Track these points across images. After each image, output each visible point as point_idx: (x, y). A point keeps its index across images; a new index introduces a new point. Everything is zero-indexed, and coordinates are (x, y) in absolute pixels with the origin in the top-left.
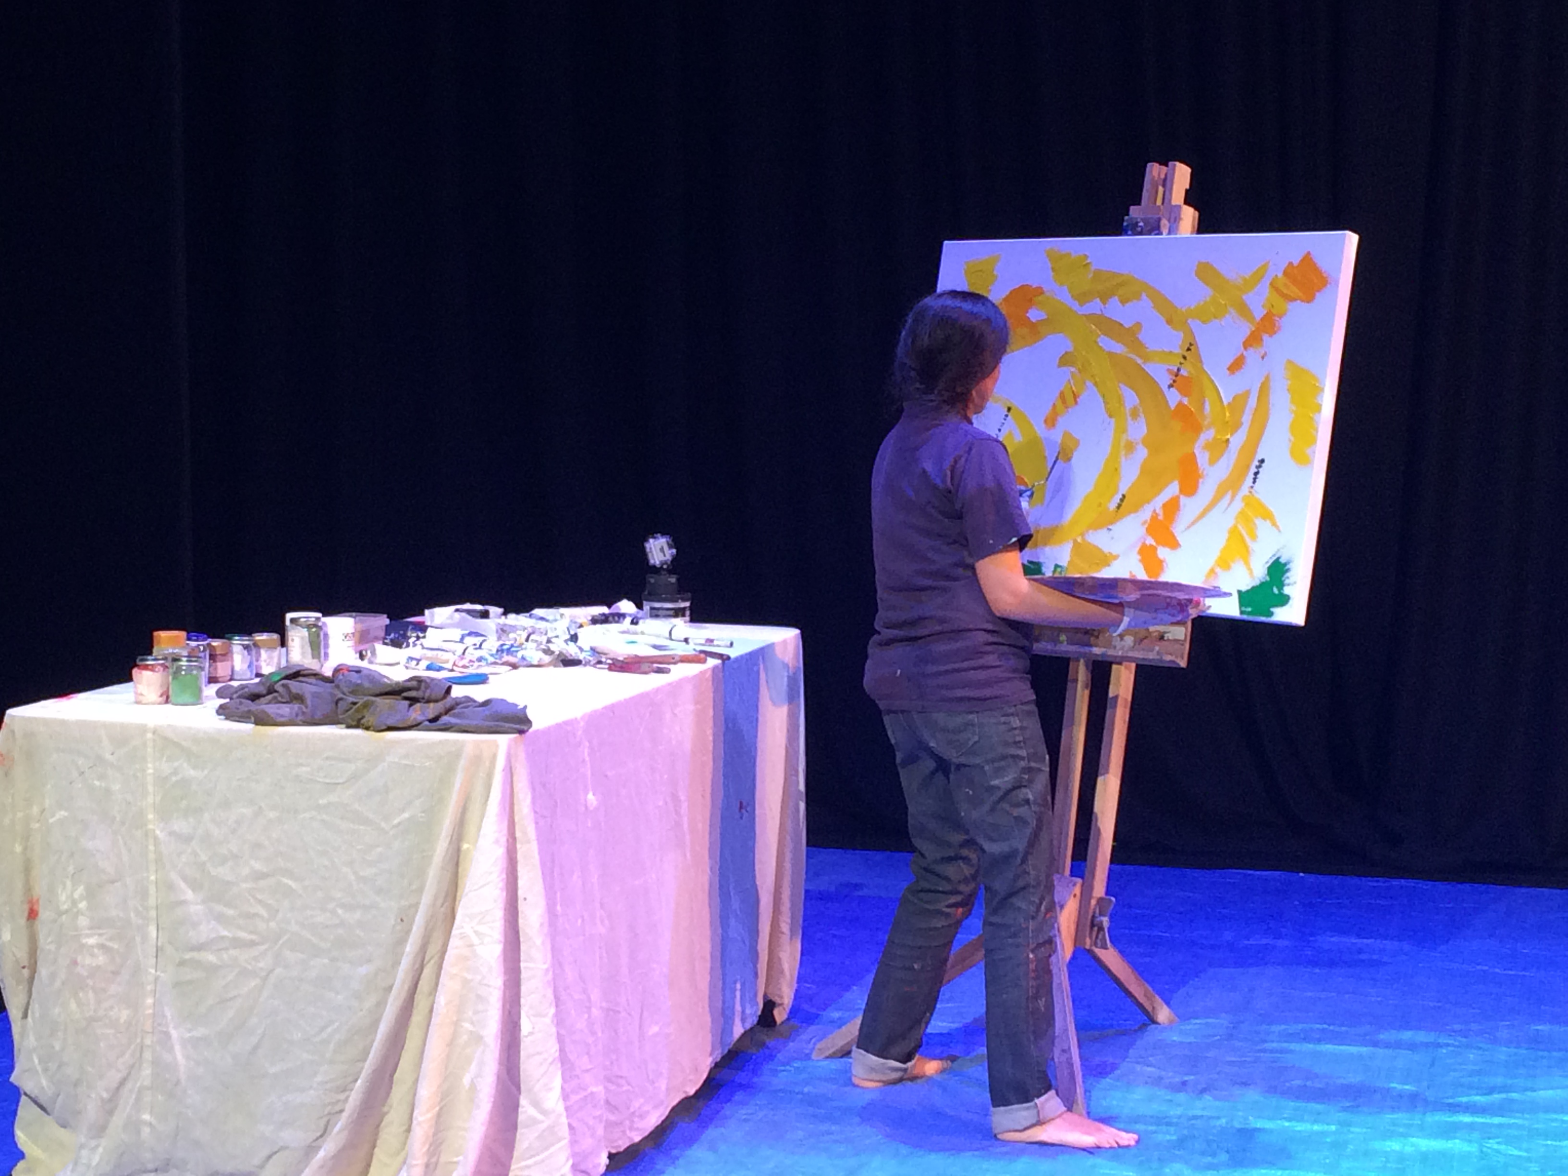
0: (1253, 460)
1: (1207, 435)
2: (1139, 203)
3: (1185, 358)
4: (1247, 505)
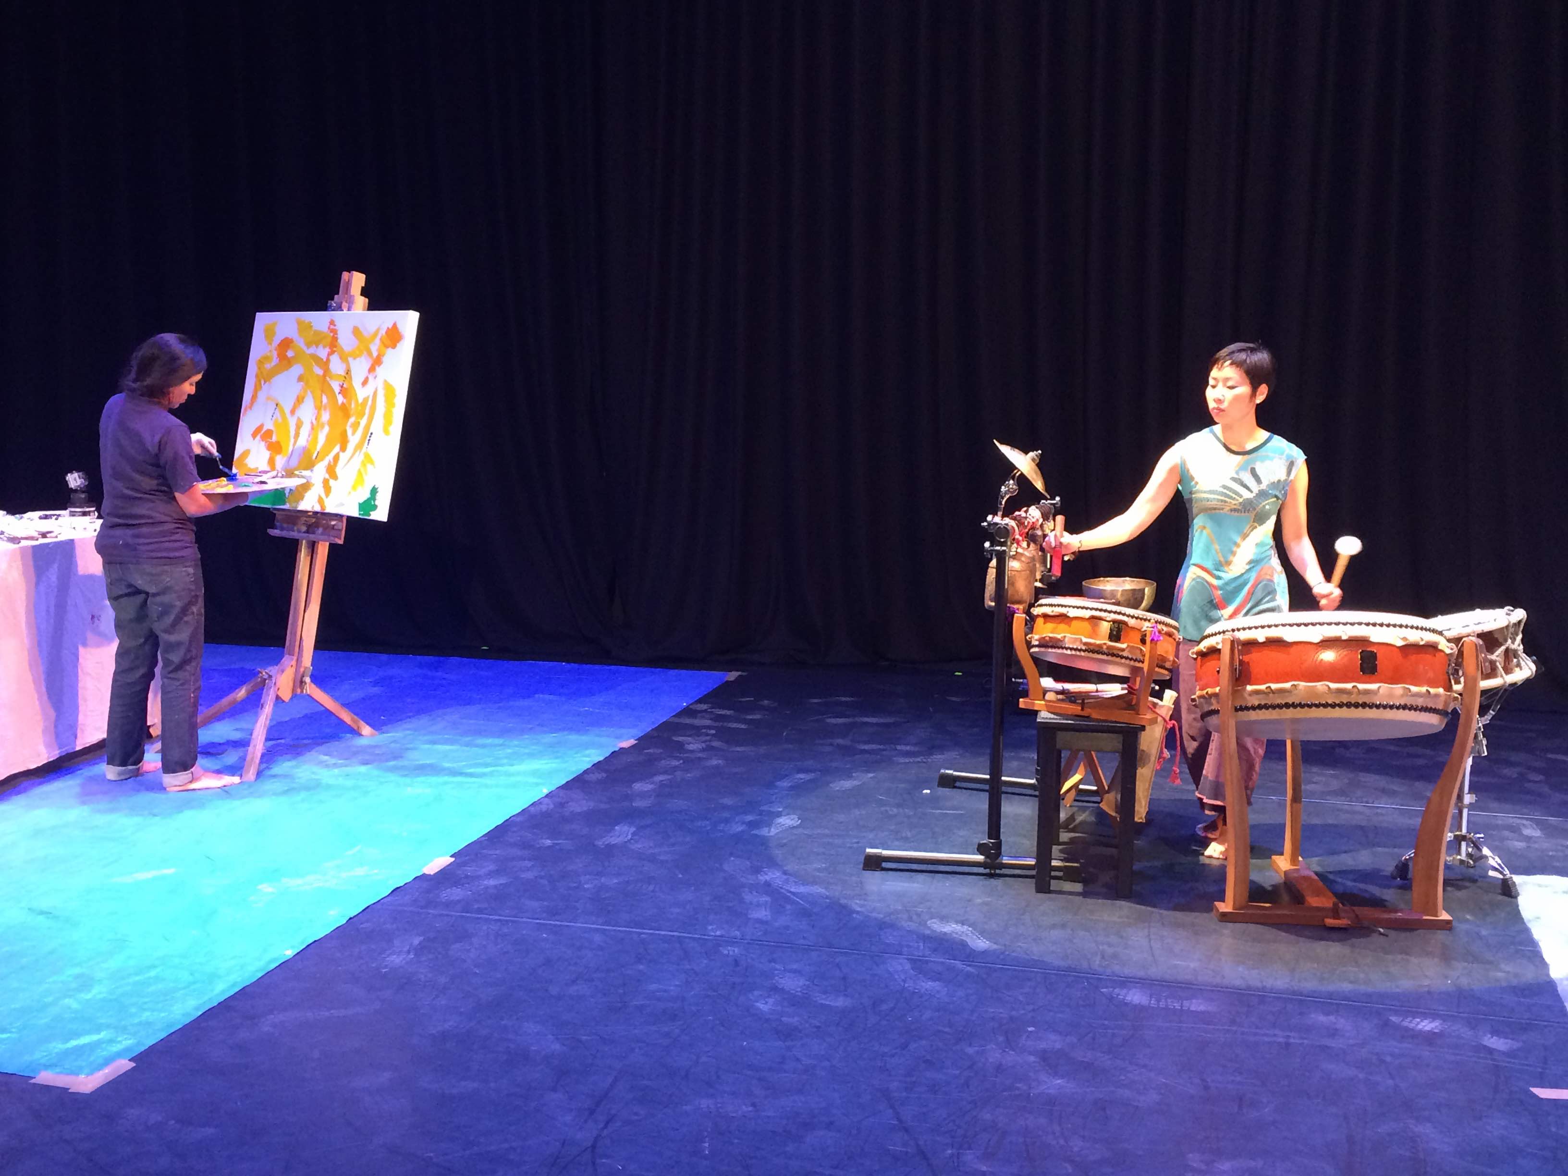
0: (367, 434)
1: (352, 420)
2: (338, 293)
3: (345, 377)
4: (365, 457)
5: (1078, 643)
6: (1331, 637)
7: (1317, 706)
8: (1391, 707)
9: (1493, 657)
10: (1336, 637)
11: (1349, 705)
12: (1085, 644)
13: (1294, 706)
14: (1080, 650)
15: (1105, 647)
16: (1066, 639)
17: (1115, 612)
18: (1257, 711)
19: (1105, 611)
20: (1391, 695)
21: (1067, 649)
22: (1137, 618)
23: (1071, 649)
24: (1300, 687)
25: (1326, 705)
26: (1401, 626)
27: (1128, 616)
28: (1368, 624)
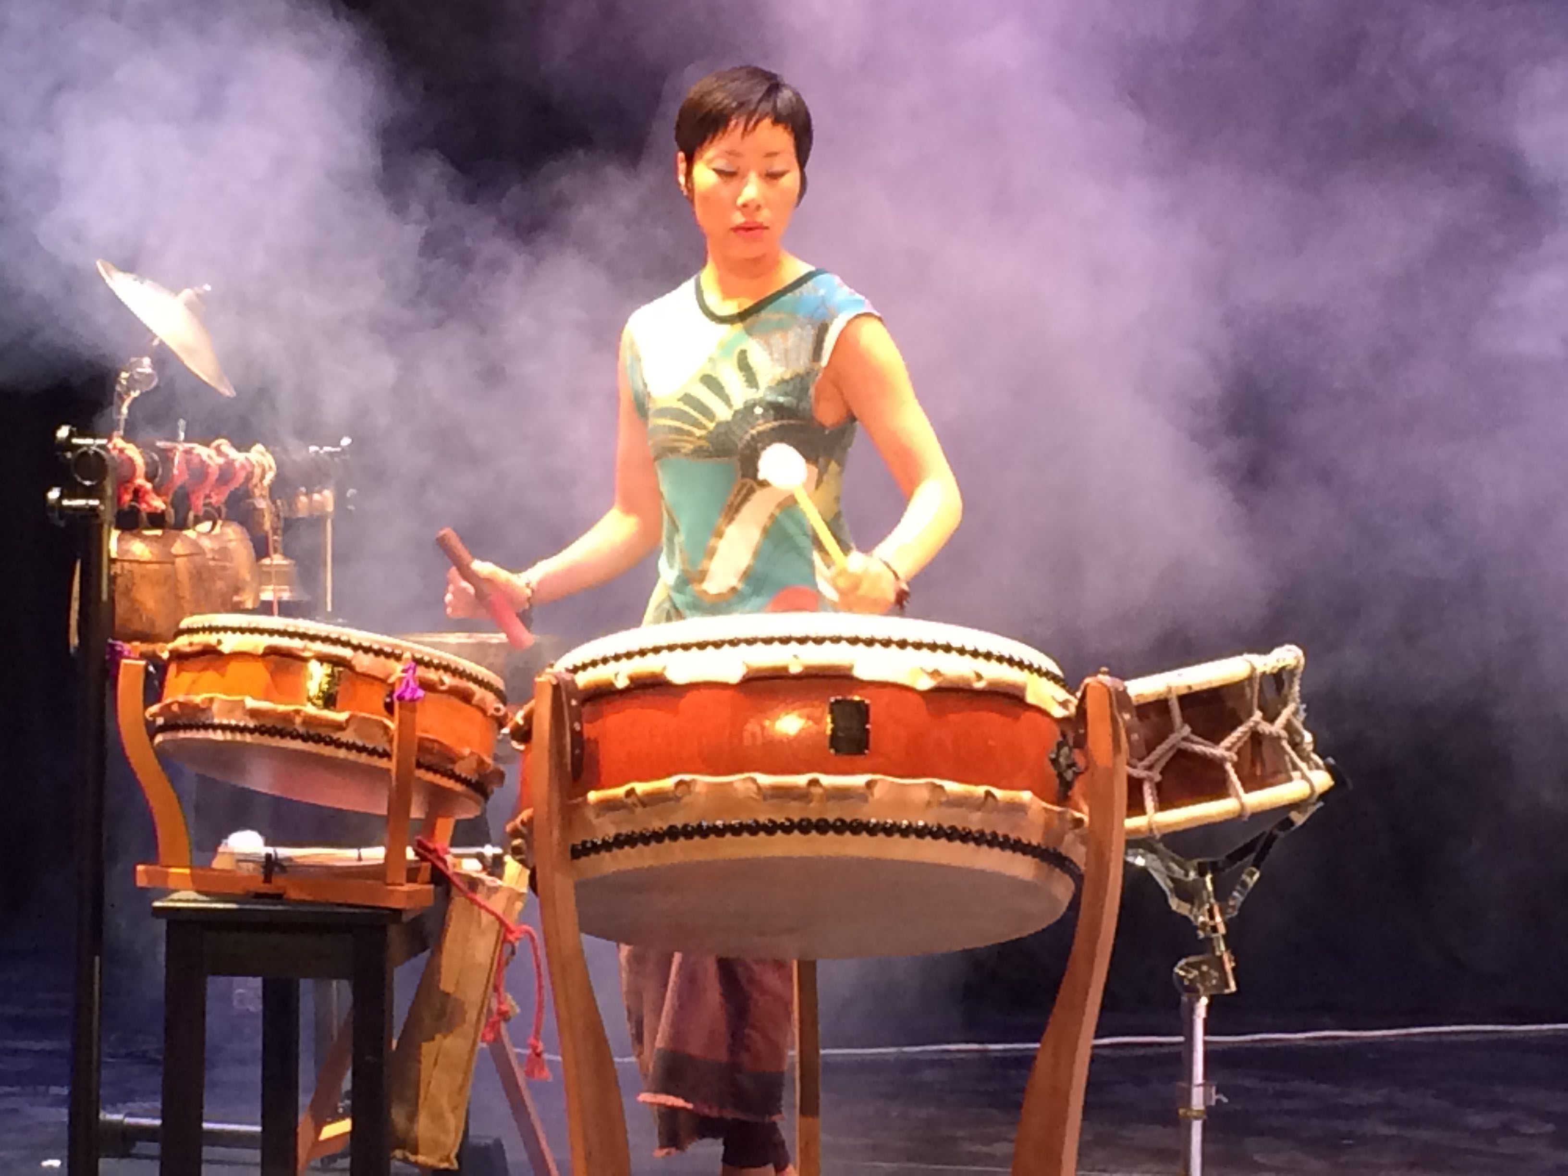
5: (239, 713)
6: (767, 670)
7: (737, 830)
8: (906, 832)
9: (1217, 751)
10: (775, 669)
11: (805, 827)
12: (254, 713)
13: (688, 832)
14: (243, 730)
15: (298, 720)
16: (215, 707)
17: (326, 640)
18: (615, 851)
19: (303, 636)
20: (901, 802)
21: (215, 727)
22: (378, 653)
23: (224, 728)
24: (698, 788)
25: (754, 829)
26: (933, 647)
27: (356, 648)
28: (854, 641)
